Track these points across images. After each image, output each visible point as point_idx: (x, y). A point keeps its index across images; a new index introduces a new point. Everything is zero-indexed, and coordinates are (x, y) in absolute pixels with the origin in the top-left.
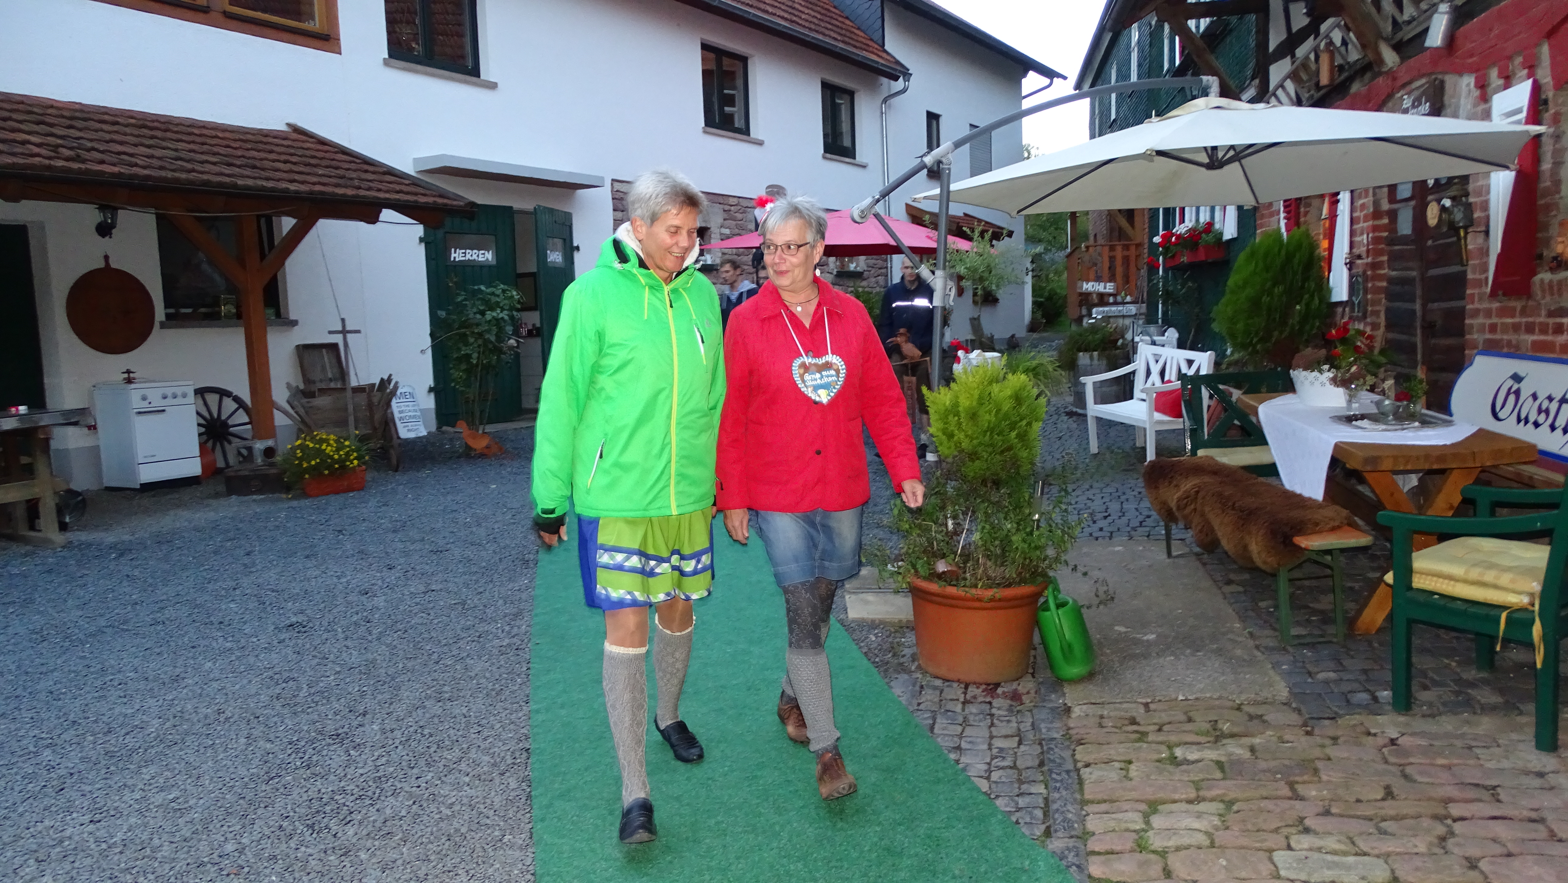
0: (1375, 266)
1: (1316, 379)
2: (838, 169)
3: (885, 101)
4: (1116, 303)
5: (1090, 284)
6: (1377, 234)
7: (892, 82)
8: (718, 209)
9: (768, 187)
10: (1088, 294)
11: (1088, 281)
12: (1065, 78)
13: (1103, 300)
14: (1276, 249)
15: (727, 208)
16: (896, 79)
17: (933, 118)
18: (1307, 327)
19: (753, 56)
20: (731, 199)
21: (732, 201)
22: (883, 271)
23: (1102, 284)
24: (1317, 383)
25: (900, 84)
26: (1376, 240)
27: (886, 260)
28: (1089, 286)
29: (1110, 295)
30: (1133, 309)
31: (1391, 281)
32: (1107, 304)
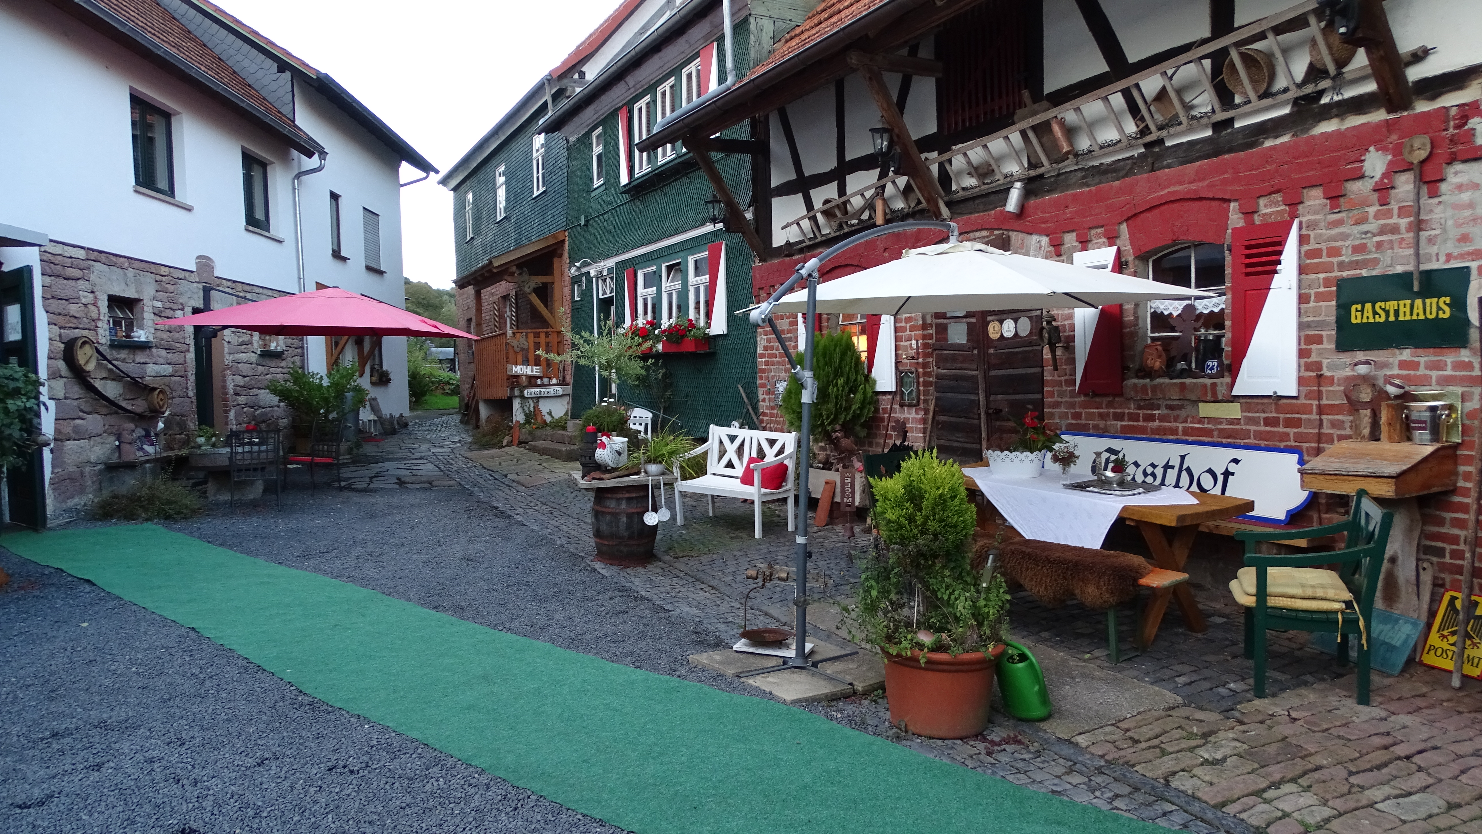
0: (925, 365)
2: (256, 241)
3: (298, 176)
4: (543, 385)
5: (519, 367)
7: (303, 157)
8: (150, 278)
9: (198, 258)
10: (517, 377)
11: (516, 364)
12: (437, 172)
13: (532, 381)
15: (159, 278)
16: (310, 155)
17: (334, 197)
19: (178, 113)
20: (162, 268)
21: (164, 271)
22: (299, 350)
23: (529, 367)
25: (314, 161)
26: (925, 346)
27: (302, 340)
28: (518, 369)
29: (537, 377)
30: (560, 390)
31: (939, 377)
32: (536, 386)
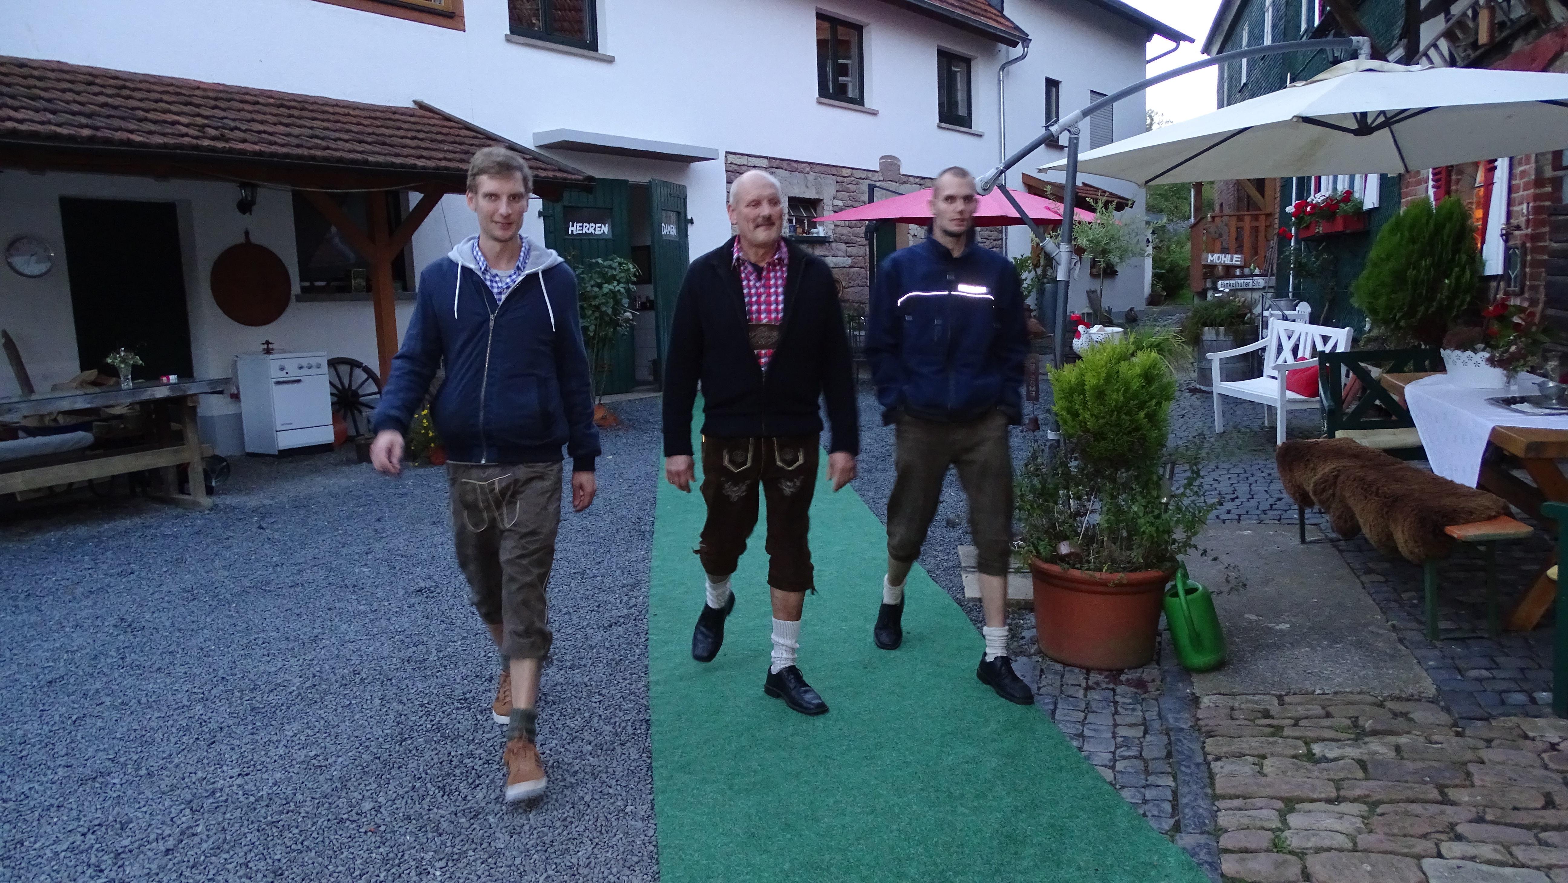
0: (1534, 238)
1: (1470, 358)
2: (953, 138)
3: (1003, 68)
4: (1243, 276)
5: (1216, 256)
6: (1538, 203)
7: (1011, 48)
8: (831, 180)
9: (882, 158)
10: (1213, 267)
11: (1213, 252)
12: (1192, 41)
13: (1229, 271)
14: (1424, 220)
15: (840, 179)
16: (1014, 45)
17: (1052, 85)
18: (1457, 302)
19: (868, 25)
20: (844, 170)
21: (845, 172)
23: (1229, 256)
24: (1471, 364)
25: (1019, 50)
26: (1537, 210)
27: (1001, 232)
28: (1214, 258)
29: (1237, 267)
30: (1261, 282)
31: (1554, 254)
32: (1234, 277)
